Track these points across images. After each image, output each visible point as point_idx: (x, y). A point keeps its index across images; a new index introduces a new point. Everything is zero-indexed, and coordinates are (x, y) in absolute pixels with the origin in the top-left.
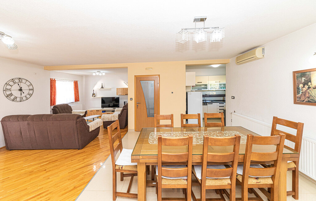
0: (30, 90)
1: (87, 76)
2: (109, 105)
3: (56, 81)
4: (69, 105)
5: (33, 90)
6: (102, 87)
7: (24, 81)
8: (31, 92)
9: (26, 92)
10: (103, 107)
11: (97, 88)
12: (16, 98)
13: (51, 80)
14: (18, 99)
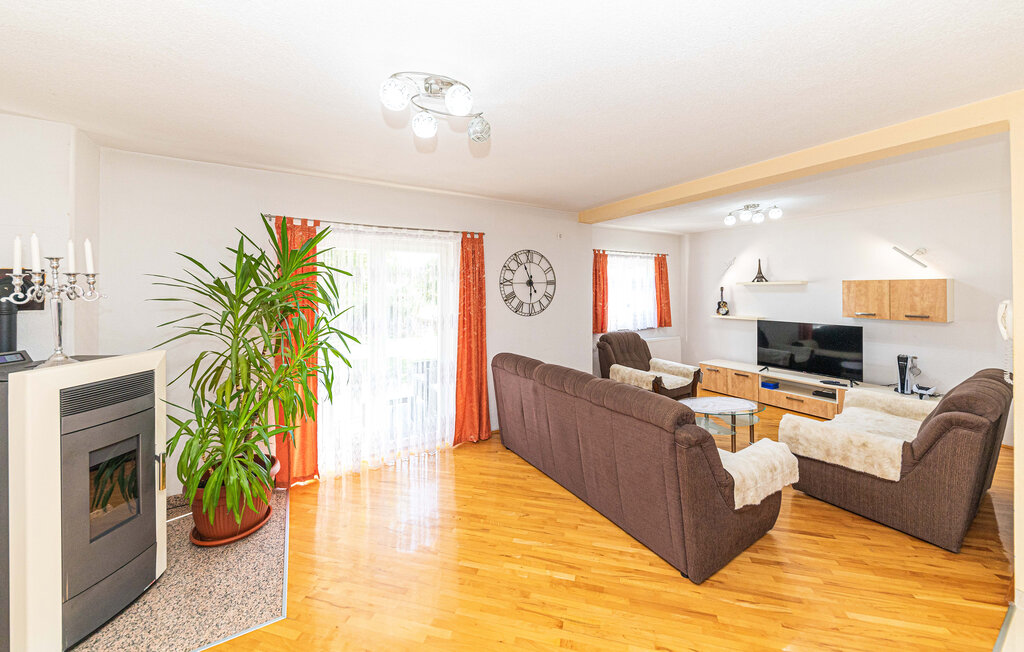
0: (548, 283)
1: (696, 236)
2: (792, 356)
3: (609, 258)
4: (643, 336)
5: (553, 283)
6: (760, 277)
7: (536, 258)
8: (550, 289)
9: (540, 288)
10: (763, 362)
11: (736, 278)
12: (521, 304)
13: (596, 255)
14: (526, 309)
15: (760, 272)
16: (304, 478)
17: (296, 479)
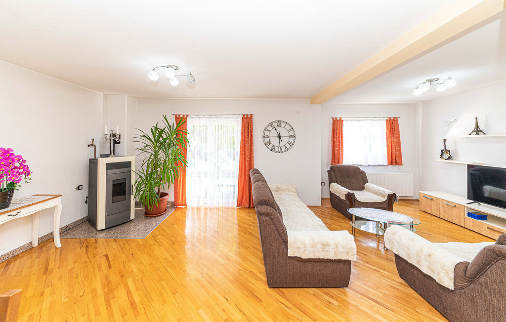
0: (290, 136)
3: (344, 123)
5: (294, 136)
6: (478, 130)
7: (283, 124)
8: (292, 140)
9: (285, 140)
10: (472, 197)
12: (274, 147)
13: (334, 121)
14: (277, 149)
15: (477, 126)
16: (182, 205)
17: (180, 205)
